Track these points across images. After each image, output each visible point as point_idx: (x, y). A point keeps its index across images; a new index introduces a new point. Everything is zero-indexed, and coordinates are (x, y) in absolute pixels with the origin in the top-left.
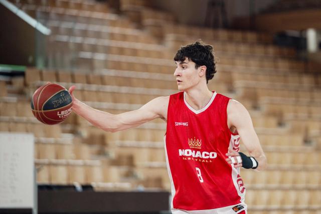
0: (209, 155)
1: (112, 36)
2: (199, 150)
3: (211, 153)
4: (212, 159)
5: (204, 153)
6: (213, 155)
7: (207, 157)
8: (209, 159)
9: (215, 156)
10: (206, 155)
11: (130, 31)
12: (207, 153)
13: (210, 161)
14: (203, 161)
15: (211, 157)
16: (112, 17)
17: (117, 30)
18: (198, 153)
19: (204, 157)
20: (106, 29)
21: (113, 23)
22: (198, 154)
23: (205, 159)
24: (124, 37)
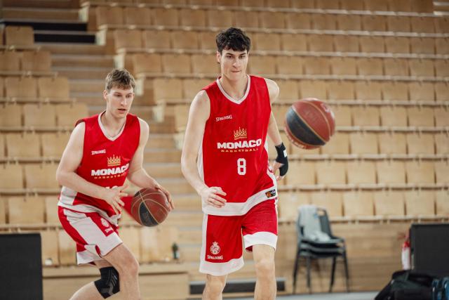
0: (255, 143)
2: (245, 140)
3: (257, 141)
5: (250, 142)
7: (254, 145)
10: (252, 144)
12: (254, 141)
14: (251, 150)
18: (245, 142)
19: (251, 146)
22: (245, 144)
23: (252, 148)
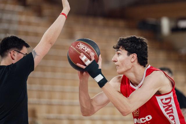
0: (145, 120)
1: (20, 23)
3: (146, 118)
4: (149, 121)
5: (141, 119)
6: (149, 118)
8: (147, 122)
9: (151, 117)
11: (33, 19)
13: (149, 123)
15: (148, 120)
16: (19, 8)
17: (23, 18)
19: (142, 122)
20: (16, 18)
21: (21, 14)
24: (29, 24)
